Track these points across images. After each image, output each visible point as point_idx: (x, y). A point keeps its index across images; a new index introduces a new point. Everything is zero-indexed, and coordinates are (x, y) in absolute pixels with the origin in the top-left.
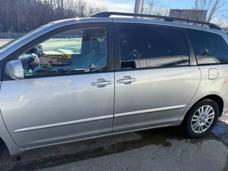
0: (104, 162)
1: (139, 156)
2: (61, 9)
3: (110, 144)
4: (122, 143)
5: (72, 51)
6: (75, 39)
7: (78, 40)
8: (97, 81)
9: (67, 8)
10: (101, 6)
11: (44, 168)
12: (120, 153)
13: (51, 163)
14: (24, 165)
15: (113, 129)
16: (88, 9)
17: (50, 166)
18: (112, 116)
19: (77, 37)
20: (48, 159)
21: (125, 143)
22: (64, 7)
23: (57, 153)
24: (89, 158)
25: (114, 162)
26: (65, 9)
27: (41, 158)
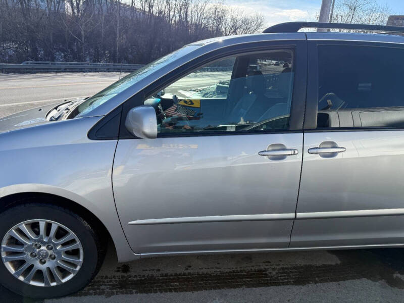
0: (271, 298)
1: (338, 298)
2: (183, 23)
3: (280, 267)
4: (302, 267)
5: (199, 95)
6: (204, 73)
7: (209, 76)
8: (270, 149)
9: (194, 21)
10: (252, 15)
11: (166, 291)
12: (301, 286)
13: (178, 284)
14: (135, 281)
15: (291, 241)
16: (229, 21)
17: (176, 290)
18: (292, 215)
19: (208, 71)
20: (171, 277)
21: (308, 268)
22: (188, 19)
23: (187, 269)
24: (241, 286)
25: (289, 301)
26: (190, 23)
27: (160, 273)
